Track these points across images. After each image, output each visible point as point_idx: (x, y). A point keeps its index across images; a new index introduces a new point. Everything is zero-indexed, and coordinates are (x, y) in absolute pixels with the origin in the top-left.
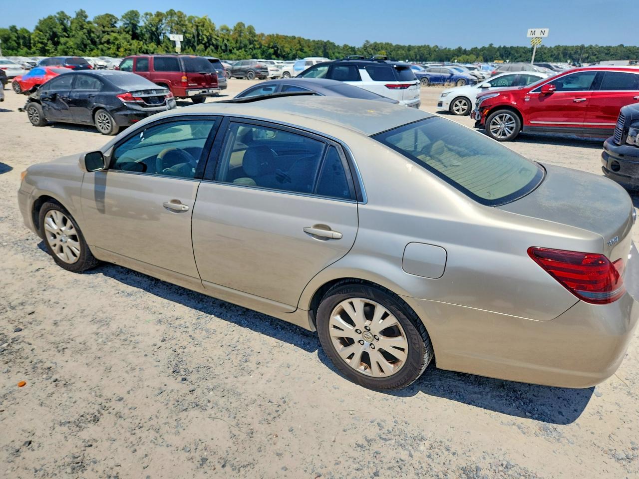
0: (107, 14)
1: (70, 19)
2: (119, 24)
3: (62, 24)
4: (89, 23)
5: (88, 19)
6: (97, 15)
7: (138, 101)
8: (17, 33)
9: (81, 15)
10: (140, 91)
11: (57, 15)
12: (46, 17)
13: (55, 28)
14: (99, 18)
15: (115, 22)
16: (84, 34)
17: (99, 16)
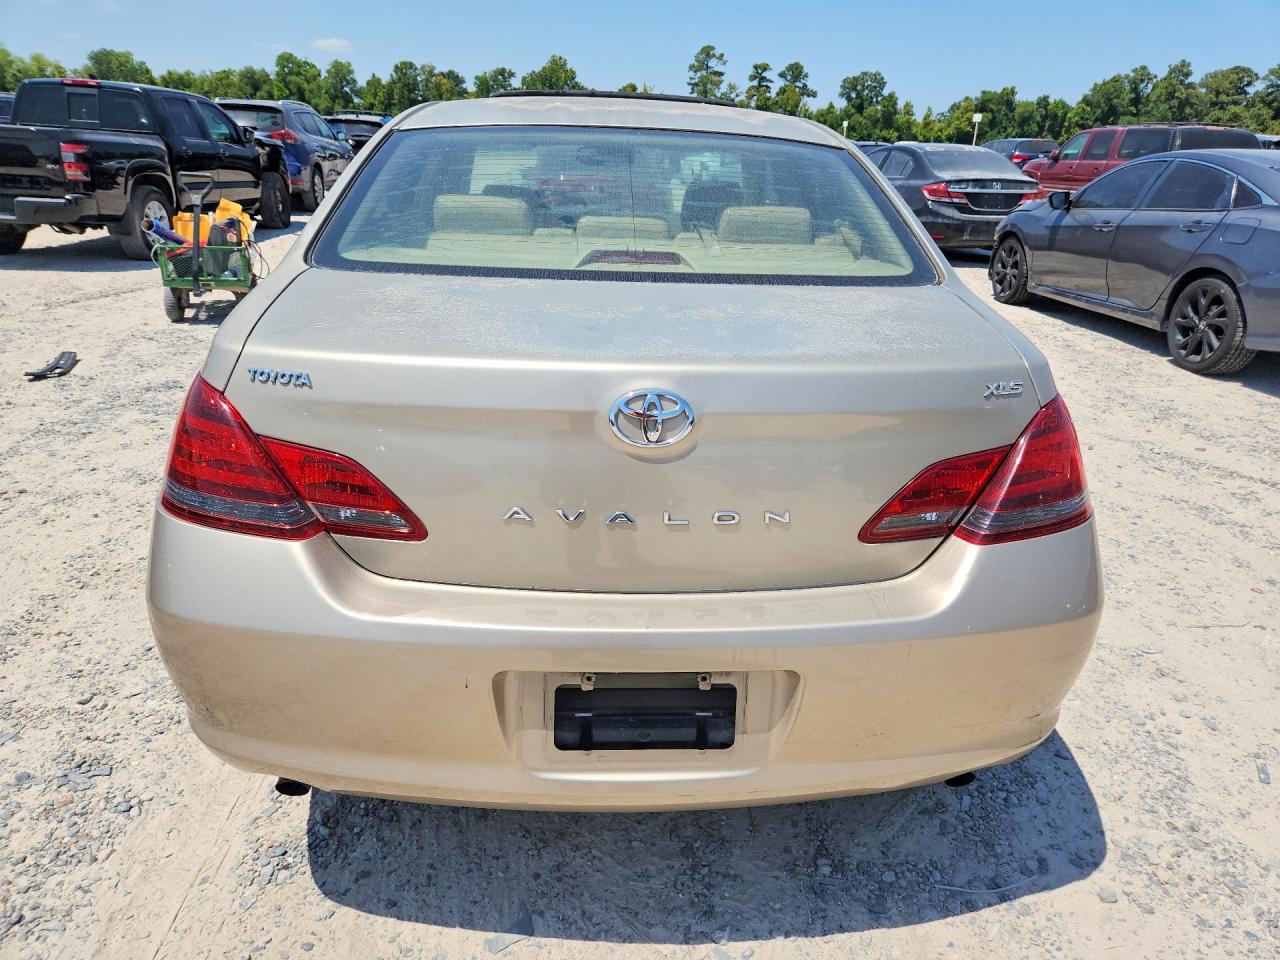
0: (1236, 68)
1: (1155, 80)
2: (1259, 87)
3: (1135, 90)
4: (1191, 86)
5: (1190, 80)
6: (1212, 70)
7: (956, 200)
8: (1046, 109)
9: (1182, 71)
10: (968, 181)
11: (1132, 74)
12: (1108, 78)
13: (1118, 97)
14: (1214, 76)
15: (1249, 84)
16: (1171, 108)
17: (1216, 73)
